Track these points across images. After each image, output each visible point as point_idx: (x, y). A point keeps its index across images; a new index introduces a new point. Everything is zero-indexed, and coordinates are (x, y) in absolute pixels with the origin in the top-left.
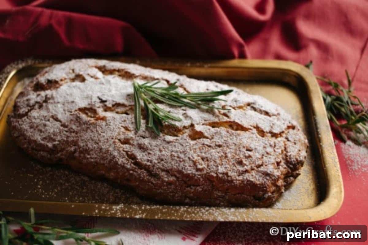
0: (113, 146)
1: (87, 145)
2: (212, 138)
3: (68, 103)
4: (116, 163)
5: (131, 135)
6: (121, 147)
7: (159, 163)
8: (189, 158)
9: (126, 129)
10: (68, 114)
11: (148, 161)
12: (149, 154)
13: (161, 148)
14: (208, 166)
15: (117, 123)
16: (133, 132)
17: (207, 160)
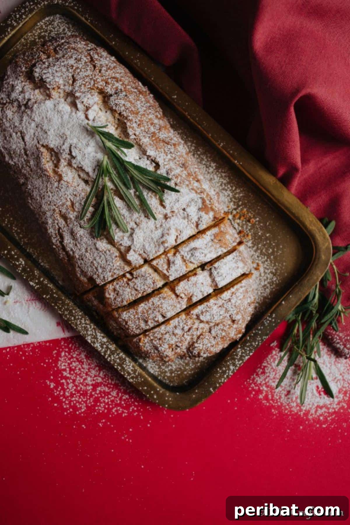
0: (52, 212)
1: (33, 191)
2: (136, 278)
3: (42, 129)
4: (46, 230)
5: (72, 215)
6: (57, 220)
7: (79, 259)
8: (104, 277)
9: (73, 204)
10: (36, 141)
11: (72, 250)
12: (76, 245)
13: (89, 249)
14: (115, 299)
15: (68, 193)
16: (75, 213)
17: (117, 294)
